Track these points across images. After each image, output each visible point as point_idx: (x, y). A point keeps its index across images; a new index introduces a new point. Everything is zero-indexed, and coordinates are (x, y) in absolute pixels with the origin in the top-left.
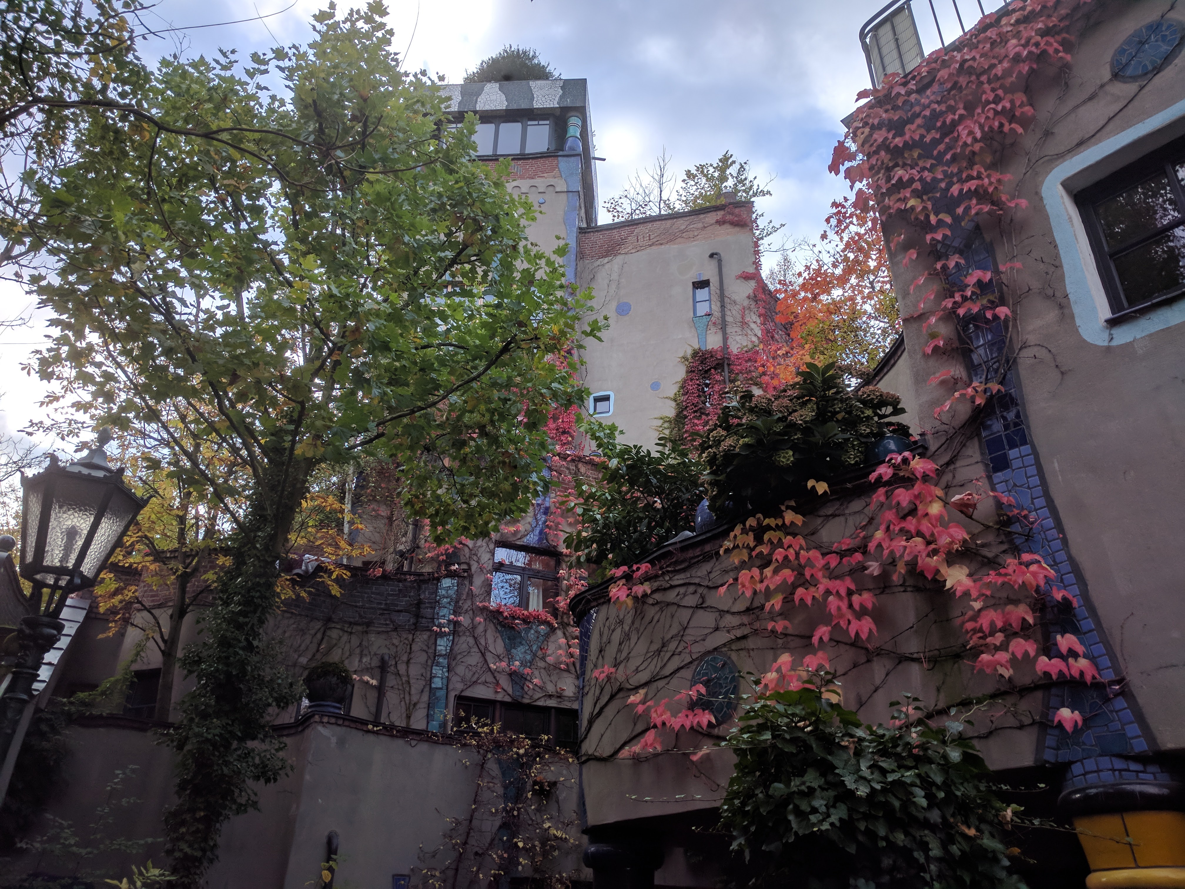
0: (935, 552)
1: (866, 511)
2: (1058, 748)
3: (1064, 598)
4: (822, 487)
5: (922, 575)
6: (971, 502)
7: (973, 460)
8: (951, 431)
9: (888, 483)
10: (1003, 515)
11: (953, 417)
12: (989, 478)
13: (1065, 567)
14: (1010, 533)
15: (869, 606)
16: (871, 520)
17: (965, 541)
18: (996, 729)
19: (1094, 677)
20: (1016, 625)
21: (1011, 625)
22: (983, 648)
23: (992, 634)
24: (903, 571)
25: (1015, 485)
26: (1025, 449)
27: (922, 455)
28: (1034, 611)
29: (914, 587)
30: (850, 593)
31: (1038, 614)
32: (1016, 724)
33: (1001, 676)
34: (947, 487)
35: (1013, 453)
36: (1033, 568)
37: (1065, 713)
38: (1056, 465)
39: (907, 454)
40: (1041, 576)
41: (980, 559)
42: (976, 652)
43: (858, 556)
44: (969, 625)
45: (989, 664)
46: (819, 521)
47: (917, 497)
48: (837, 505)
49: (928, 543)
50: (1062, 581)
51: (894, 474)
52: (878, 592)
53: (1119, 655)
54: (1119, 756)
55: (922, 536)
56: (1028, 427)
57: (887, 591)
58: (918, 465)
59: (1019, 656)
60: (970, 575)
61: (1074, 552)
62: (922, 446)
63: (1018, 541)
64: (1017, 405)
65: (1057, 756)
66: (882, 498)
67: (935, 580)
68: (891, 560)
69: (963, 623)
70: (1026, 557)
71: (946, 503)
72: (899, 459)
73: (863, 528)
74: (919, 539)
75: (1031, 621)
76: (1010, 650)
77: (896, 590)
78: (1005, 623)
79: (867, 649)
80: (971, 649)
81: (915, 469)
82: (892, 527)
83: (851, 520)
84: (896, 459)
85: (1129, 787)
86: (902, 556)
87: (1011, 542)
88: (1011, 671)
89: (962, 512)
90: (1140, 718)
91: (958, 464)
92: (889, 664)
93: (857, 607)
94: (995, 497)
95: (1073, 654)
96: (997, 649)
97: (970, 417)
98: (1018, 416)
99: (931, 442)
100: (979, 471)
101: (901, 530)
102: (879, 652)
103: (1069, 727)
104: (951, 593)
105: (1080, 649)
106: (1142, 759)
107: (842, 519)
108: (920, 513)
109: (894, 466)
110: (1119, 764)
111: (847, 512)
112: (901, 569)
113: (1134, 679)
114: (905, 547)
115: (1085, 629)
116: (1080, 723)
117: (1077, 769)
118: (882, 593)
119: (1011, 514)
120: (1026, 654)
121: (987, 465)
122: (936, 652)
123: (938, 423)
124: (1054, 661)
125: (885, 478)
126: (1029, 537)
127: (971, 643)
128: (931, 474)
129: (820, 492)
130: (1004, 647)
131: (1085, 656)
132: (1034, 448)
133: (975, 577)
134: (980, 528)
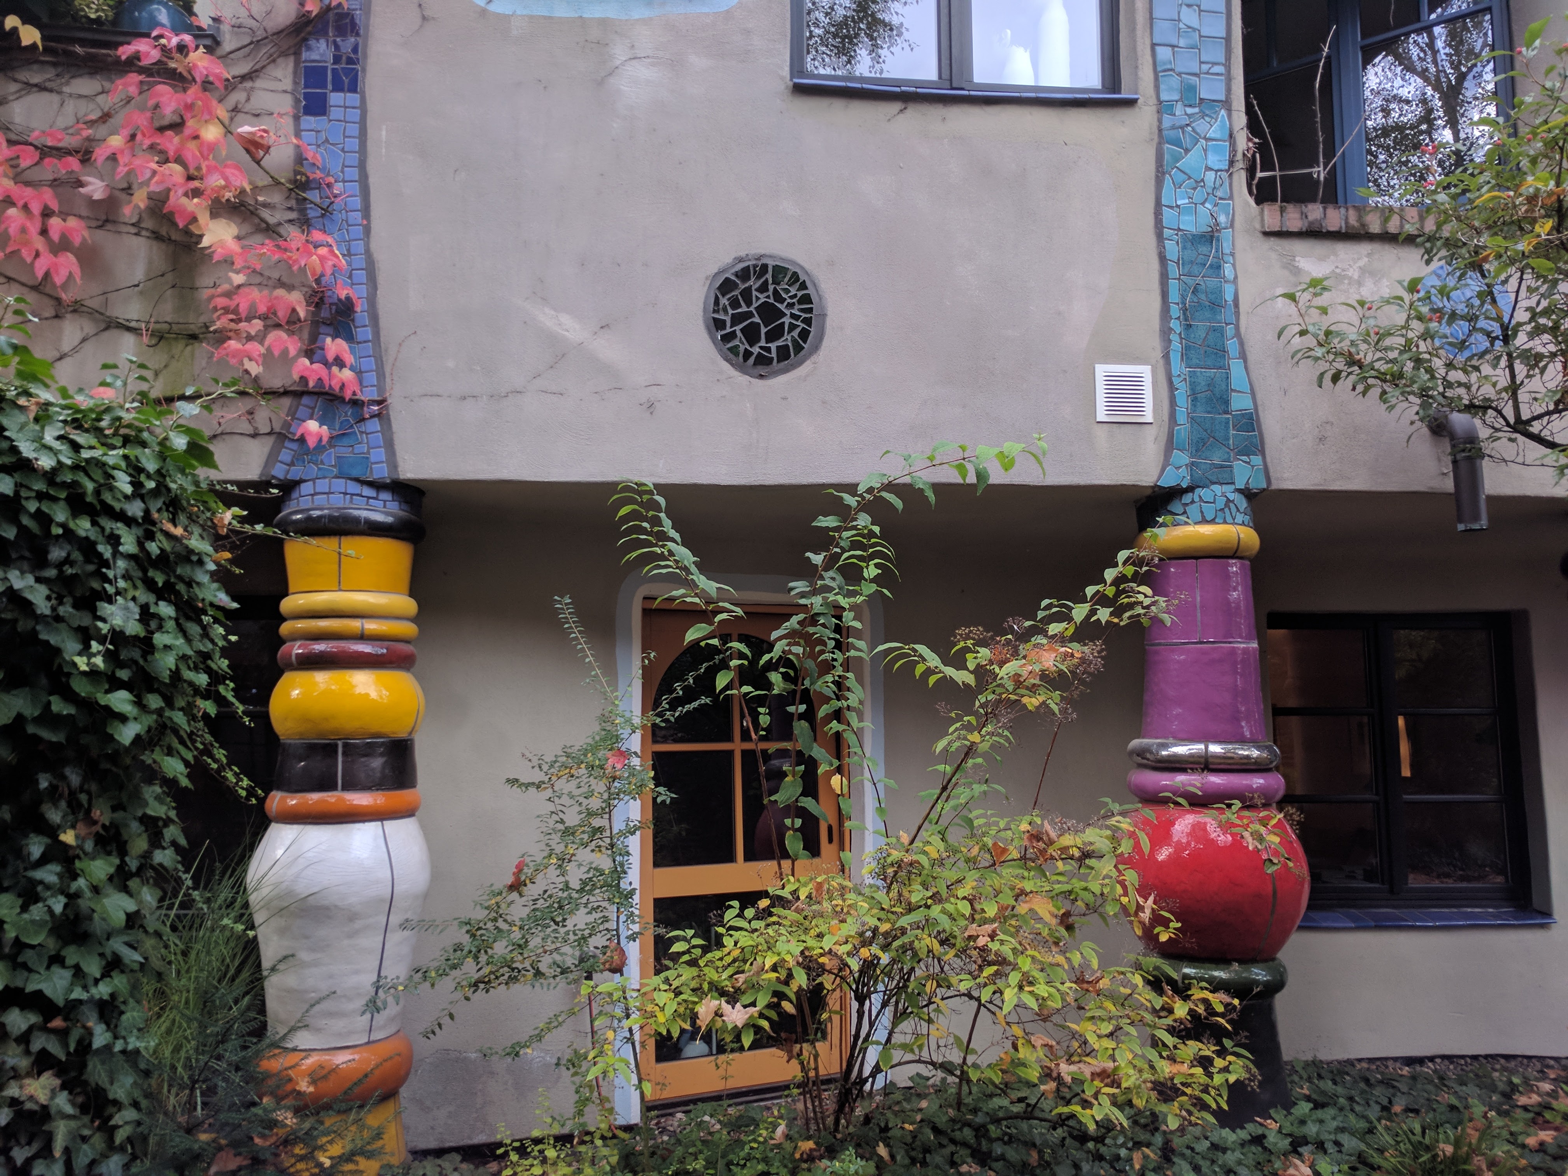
0: (196, 193)
1: (100, 99)
2: (292, 464)
3: (348, 298)
4: (30, 35)
5: (169, 219)
6: (264, 142)
7: (281, 86)
8: (260, 34)
9: (146, 71)
10: (302, 174)
11: (268, 13)
12: (297, 118)
13: (359, 261)
14: (305, 199)
15: (77, 241)
16: (106, 117)
17: (243, 192)
18: (222, 434)
19: (354, 394)
20: (282, 314)
21: (275, 314)
22: (231, 334)
23: (249, 319)
24: (142, 206)
25: (327, 141)
26: (352, 98)
27: (210, 50)
28: (308, 304)
29: (153, 232)
30: (47, 213)
31: (312, 309)
32: (250, 430)
33: (247, 372)
34: (235, 110)
35: (335, 98)
36: (323, 251)
37: (313, 426)
38: (384, 133)
39: (187, 38)
40: (330, 263)
41: (257, 221)
42: (221, 337)
43: (73, 163)
44: (221, 302)
45: (236, 354)
46: (13, 87)
47: (189, 107)
48: (50, 73)
49: (190, 178)
50: (350, 277)
51: (159, 62)
52: (94, 224)
53: (387, 375)
54: (357, 480)
55: (184, 165)
56: (364, 70)
57: (109, 226)
58: (199, 59)
59: (276, 353)
60: (238, 238)
61: (373, 246)
62: (212, 37)
63: (311, 214)
64: (358, 34)
65: (288, 472)
66: (133, 90)
67: (187, 232)
68: (125, 185)
69: (212, 297)
70: (317, 236)
71: (228, 132)
72: (175, 41)
73: (92, 123)
74: (177, 168)
75: (302, 314)
76: (267, 343)
77: (124, 229)
78: (269, 309)
79: (58, 300)
80: (215, 332)
81: (195, 66)
82: (139, 137)
83: (70, 107)
84: (169, 40)
85: (356, 513)
86: (147, 183)
87: (302, 211)
88: (261, 369)
89: (248, 151)
90: (390, 445)
91: (259, 83)
92: (89, 327)
93: (55, 236)
94: (298, 147)
95: (340, 362)
96: (250, 338)
97: (293, 25)
98: (355, 50)
99: (227, 37)
100: (284, 104)
101: (152, 147)
102: (77, 308)
103: (312, 442)
104: (205, 256)
105: (349, 359)
106: (378, 486)
107: (55, 98)
108: (187, 132)
109: (164, 49)
110: (353, 487)
111: (66, 89)
112: (140, 199)
113: (395, 402)
114: (154, 173)
115: (360, 338)
116: (325, 440)
117: (306, 488)
118: (99, 227)
119: (312, 177)
120: (285, 352)
121: (297, 101)
122: (166, 327)
123: (243, 13)
124: (316, 366)
125: (145, 62)
126: (326, 212)
127: (218, 325)
128: (217, 84)
129: (26, 41)
130: (260, 338)
131: (352, 369)
132: (363, 100)
133: (246, 242)
134: (267, 181)
